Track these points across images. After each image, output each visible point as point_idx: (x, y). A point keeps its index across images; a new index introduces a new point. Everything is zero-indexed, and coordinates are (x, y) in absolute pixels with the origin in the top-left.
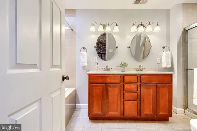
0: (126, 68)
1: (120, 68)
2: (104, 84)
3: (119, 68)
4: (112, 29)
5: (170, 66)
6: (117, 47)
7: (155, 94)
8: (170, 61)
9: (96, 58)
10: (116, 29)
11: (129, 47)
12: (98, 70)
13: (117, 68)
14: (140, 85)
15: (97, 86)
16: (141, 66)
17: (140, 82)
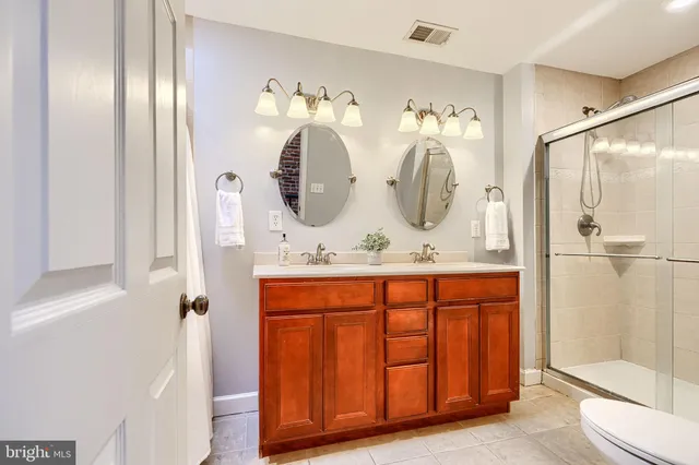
0: (384, 252)
1: (366, 252)
2: (320, 316)
3: (361, 252)
4: (339, 114)
5: (506, 246)
6: (353, 180)
7: (475, 337)
8: (506, 232)
9: (276, 217)
10: (353, 116)
11: (393, 183)
12: (287, 263)
13: (354, 252)
14: (435, 309)
15: (295, 323)
16: (428, 245)
17: (435, 300)
